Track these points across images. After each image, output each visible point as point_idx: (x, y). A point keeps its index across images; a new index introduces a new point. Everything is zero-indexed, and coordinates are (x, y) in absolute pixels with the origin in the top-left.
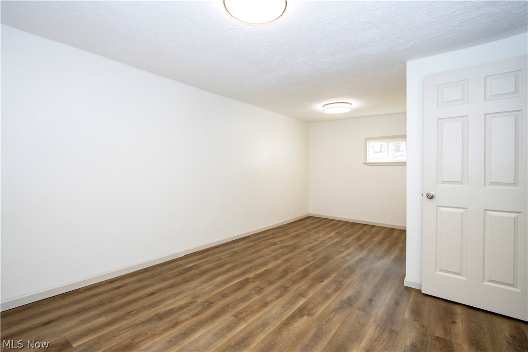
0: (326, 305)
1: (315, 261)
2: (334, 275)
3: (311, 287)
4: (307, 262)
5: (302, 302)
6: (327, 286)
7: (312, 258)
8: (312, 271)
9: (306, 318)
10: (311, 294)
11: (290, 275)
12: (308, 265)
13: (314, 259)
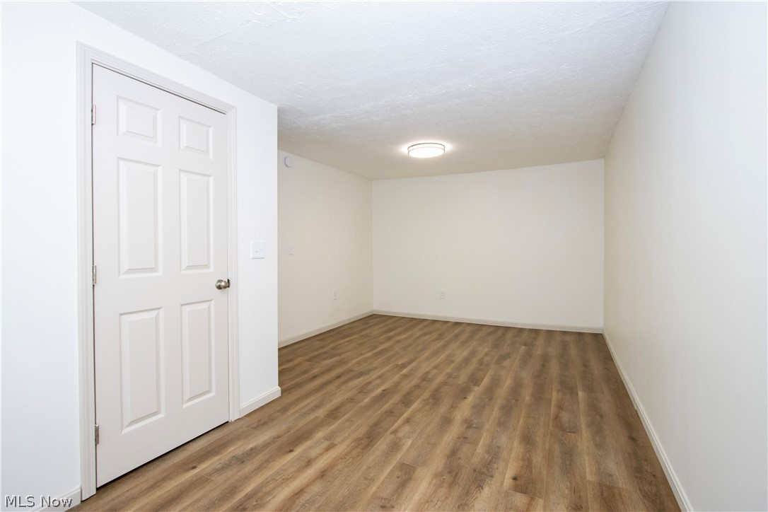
0: (383, 371)
1: (392, 429)
2: (367, 400)
3: (397, 384)
4: (408, 421)
5: (404, 371)
6: (379, 386)
7: (401, 434)
8: (397, 404)
9: (400, 363)
10: (397, 378)
11: (427, 394)
12: (405, 415)
13: (395, 432)
